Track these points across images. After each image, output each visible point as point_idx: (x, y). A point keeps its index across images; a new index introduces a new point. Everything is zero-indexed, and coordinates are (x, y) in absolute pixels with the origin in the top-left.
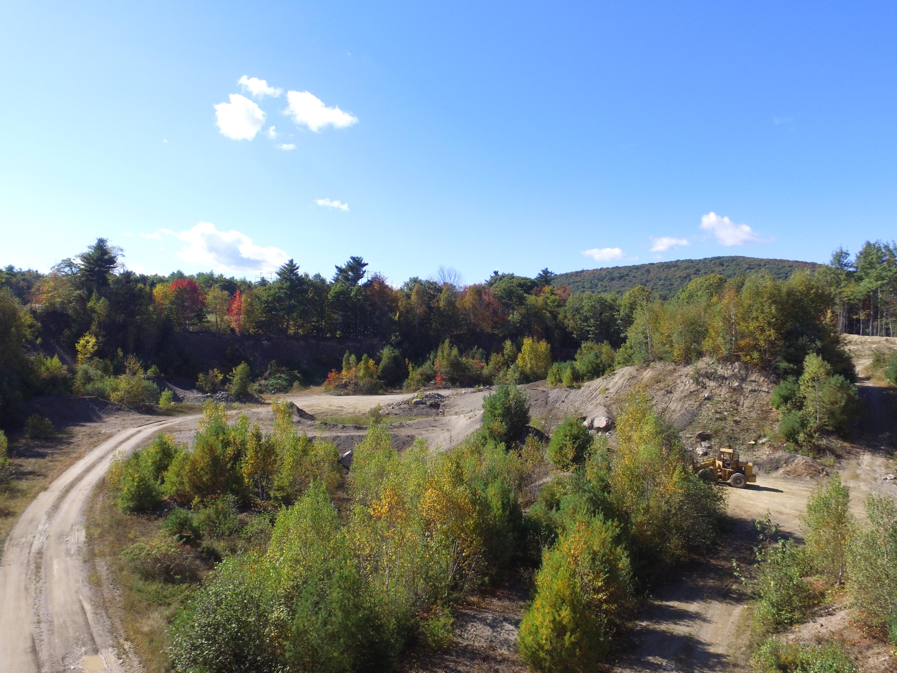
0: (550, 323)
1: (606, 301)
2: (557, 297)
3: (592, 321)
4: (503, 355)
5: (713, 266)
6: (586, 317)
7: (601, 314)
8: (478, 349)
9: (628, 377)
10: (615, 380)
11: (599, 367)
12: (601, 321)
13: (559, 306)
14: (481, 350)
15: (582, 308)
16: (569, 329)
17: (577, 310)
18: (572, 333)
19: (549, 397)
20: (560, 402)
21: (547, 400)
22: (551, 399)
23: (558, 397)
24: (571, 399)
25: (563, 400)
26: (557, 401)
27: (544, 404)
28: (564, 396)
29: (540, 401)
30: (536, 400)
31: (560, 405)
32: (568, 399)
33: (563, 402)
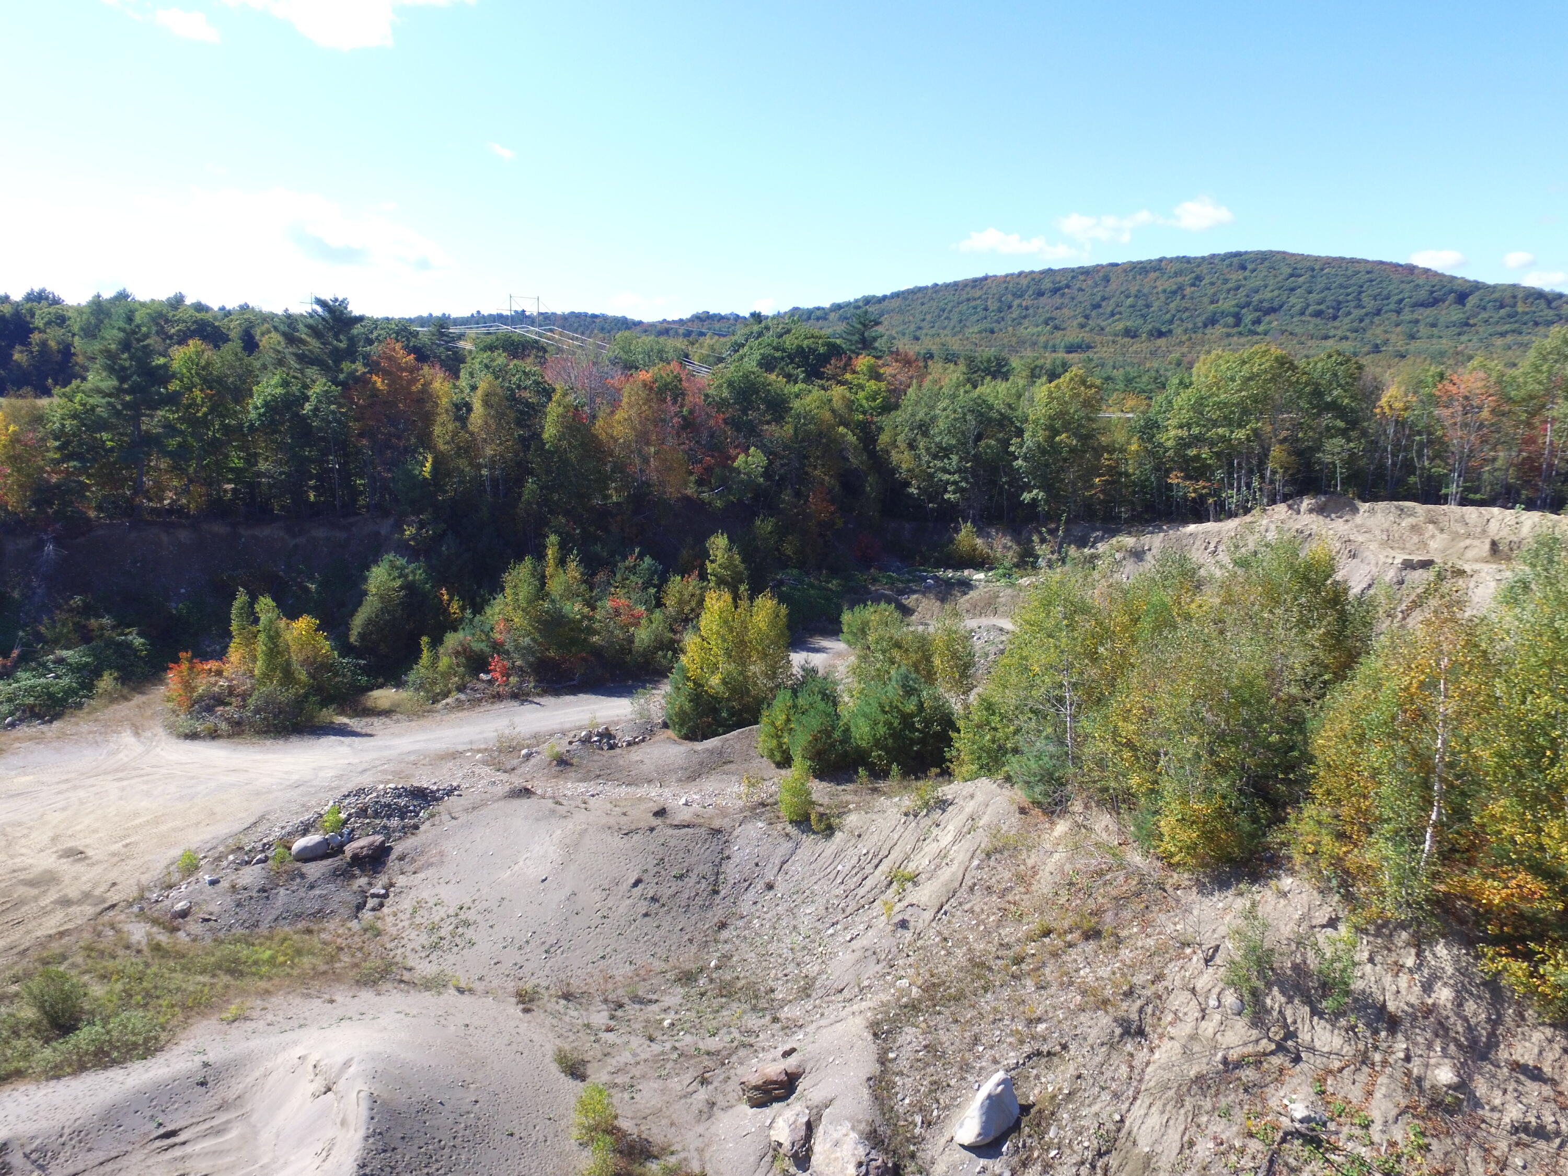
2: (883, 385)
5: (1226, 271)
19: (728, 858)
20: (760, 885)
21: (718, 874)
22: (731, 871)
23: (757, 860)
24: (794, 879)
25: (770, 877)
26: (748, 883)
27: (706, 893)
28: (778, 862)
29: (693, 878)
30: (681, 877)
31: (755, 903)
32: (788, 877)
33: (770, 887)
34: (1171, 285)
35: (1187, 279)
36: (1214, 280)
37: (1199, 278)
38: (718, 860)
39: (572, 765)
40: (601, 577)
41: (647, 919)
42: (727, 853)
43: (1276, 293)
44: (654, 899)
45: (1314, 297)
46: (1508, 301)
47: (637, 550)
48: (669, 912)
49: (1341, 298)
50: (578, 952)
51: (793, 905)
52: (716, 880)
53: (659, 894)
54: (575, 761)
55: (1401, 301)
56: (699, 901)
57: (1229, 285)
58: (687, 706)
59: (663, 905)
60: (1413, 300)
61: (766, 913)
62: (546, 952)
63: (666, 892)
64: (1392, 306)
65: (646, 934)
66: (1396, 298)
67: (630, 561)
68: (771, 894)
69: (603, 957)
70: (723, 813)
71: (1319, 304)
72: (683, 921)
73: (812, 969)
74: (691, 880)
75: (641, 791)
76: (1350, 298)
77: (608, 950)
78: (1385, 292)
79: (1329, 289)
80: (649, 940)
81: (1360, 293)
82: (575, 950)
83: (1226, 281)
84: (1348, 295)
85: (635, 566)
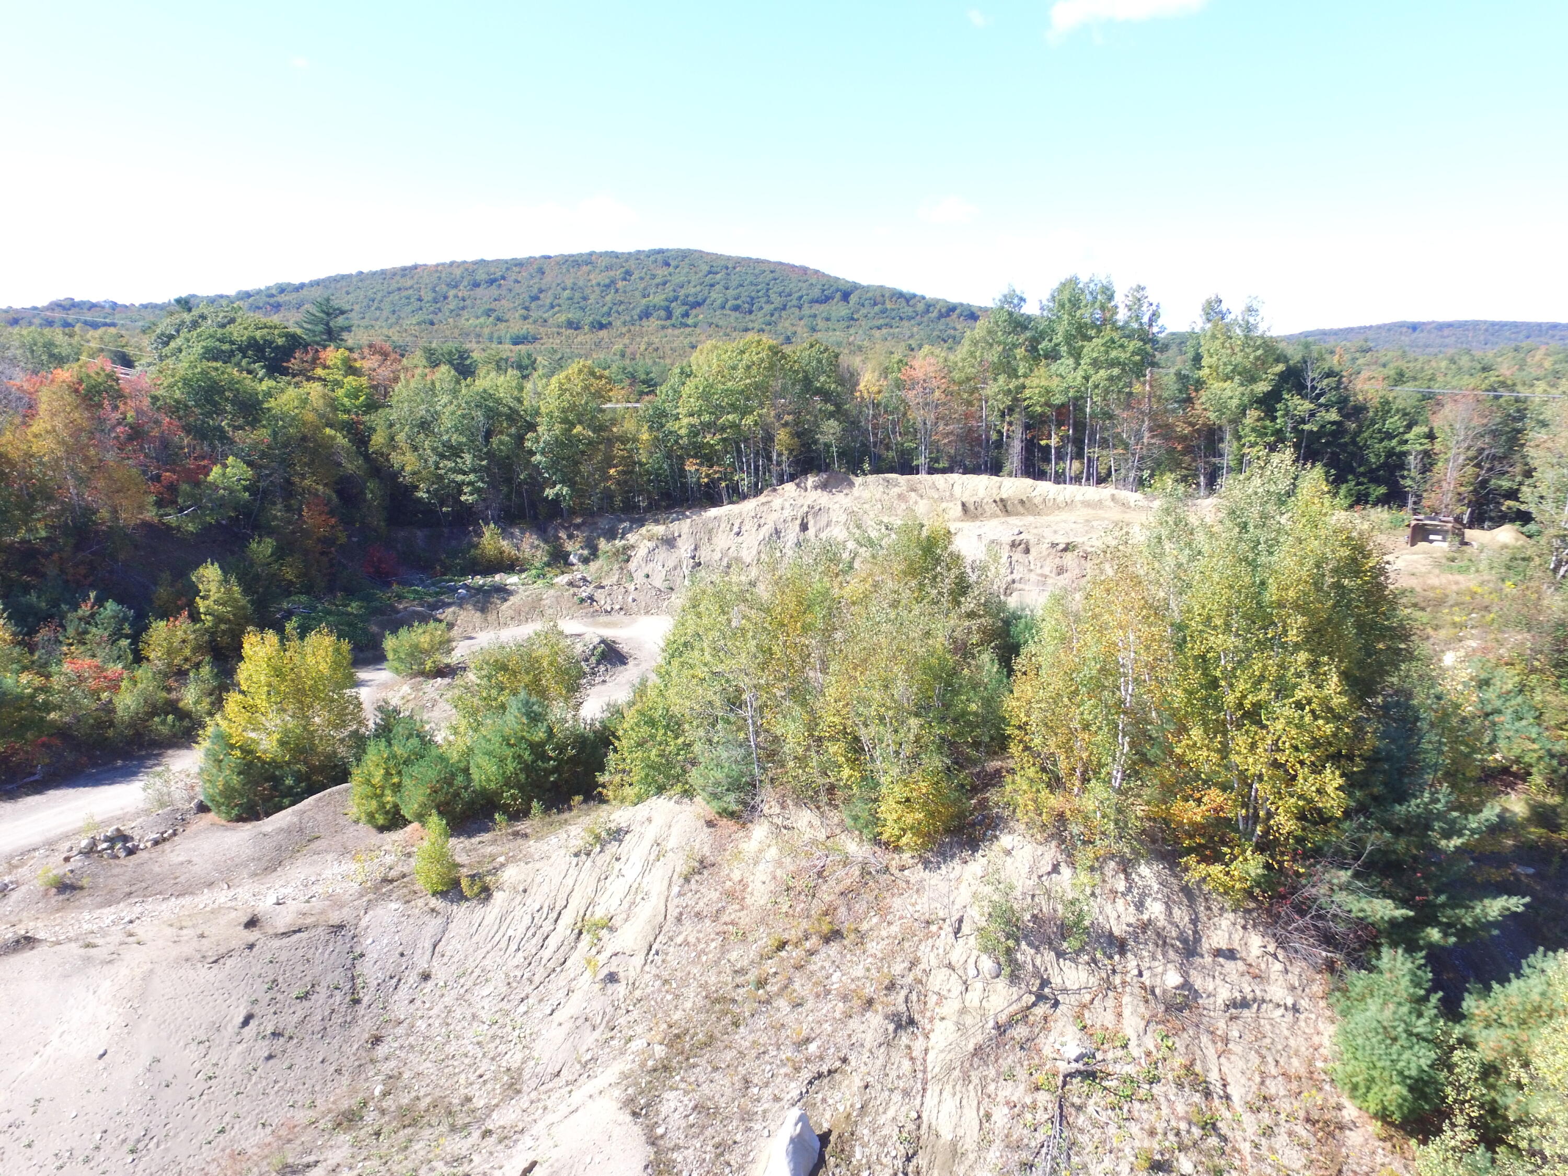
0: (352, 466)
1: (499, 401)
2: (364, 380)
3: (468, 457)
4: (195, 617)
5: (652, 266)
6: (448, 445)
7: (488, 435)
8: (100, 602)
9: (682, 867)
10: (631, 870)
11: (545, 758)
12: (490, 455)
13: (372, 406)
14: (111, 606)
15: (436, 416)
16: (406, 478)
17: (424, 426)
18: (416, 488)
19: (362, 955)
20: (412, 978)
21: (353, 978)
22: (370, 971)
23: (400, 949)
24: (455, 959)
25: (423, 965)
26: (397, 979)
27: (344, 1007)
28: (428, 945)
29: (323, 991)
30: (305, 996)
31: (412, 1001)
32: (445, 959)
33: (426, 977)
34: (604, 278)
35: (619, 273)
36: (643, 275)
37: (628, 273)
38: (349, 962)
39: (81, 888)
40: (43, 634)
41: (272, 1062)
42: (358, 951)
43: (698, 288)
44: (276, 1035)
45: (731, 293)
46: (879, 299)
47: (92, 595)
48: (300, 1044)
49: (753, 294)
50: (182, 1136)
51: (462, 991)
52: (353, 988)
53: (281, 1026)
54: (85, 882)
55: (800, 298)
56: (337, 1019)
57: (657, 281)
58: (236, 780)
59: (291, 1038)
60: (810, 297)
61: (429, 1009)
62: (132, 1151)
63: (289, 1021)
64: (795, 302)
65: (276, 1082)
66: (796, 295)
67: (85, 610)
68: (430, 984)
69: (222, 1131)
70: (336, 902)
71: (736, 299)
72: (322, 1050)
73: (514, 1058)
74: (320, 997)
75: (205, 899)
76: (760, 294)
77: (227, 1118)
78: (787, 290)
79: (742, 286)
80: (282, 1088)
81: (768, 290)
82: (176, 1135)
83: (654, 277)
84: (758, 291)
85: (93, 615)
